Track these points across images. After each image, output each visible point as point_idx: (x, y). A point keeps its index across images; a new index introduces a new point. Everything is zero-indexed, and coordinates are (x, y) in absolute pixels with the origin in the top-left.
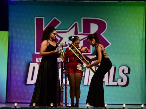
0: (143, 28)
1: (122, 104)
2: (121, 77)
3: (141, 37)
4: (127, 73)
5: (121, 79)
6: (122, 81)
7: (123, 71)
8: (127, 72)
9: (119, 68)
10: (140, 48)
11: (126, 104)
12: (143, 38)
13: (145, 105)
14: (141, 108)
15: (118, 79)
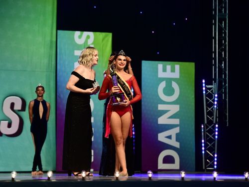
0: (53, 23)
1: (10, 172)
2: (7, 119)
3: (48, 39)
4: (19, 111)
5: (7, 122)
6: (9, 126)
7: (12, 105)
8: (20, 108)
9: (4, 100)
10: (46, 61)
11: (18, 172)
12: (51, 42)
13: (54, 172)
14: (47, 178)
15: (2, 122)
